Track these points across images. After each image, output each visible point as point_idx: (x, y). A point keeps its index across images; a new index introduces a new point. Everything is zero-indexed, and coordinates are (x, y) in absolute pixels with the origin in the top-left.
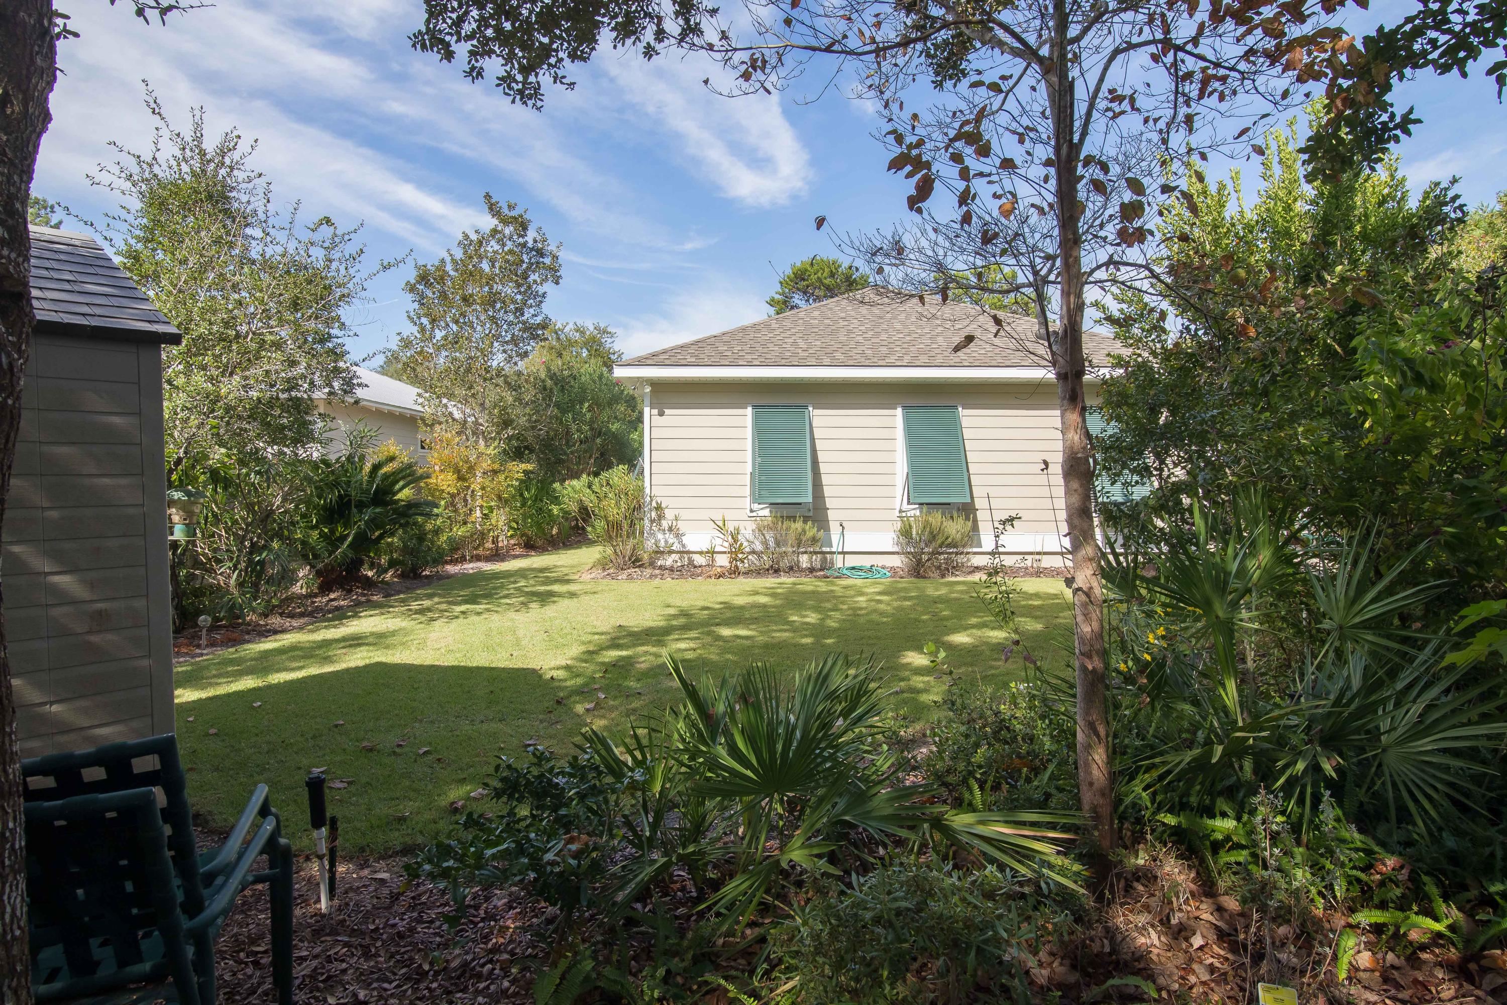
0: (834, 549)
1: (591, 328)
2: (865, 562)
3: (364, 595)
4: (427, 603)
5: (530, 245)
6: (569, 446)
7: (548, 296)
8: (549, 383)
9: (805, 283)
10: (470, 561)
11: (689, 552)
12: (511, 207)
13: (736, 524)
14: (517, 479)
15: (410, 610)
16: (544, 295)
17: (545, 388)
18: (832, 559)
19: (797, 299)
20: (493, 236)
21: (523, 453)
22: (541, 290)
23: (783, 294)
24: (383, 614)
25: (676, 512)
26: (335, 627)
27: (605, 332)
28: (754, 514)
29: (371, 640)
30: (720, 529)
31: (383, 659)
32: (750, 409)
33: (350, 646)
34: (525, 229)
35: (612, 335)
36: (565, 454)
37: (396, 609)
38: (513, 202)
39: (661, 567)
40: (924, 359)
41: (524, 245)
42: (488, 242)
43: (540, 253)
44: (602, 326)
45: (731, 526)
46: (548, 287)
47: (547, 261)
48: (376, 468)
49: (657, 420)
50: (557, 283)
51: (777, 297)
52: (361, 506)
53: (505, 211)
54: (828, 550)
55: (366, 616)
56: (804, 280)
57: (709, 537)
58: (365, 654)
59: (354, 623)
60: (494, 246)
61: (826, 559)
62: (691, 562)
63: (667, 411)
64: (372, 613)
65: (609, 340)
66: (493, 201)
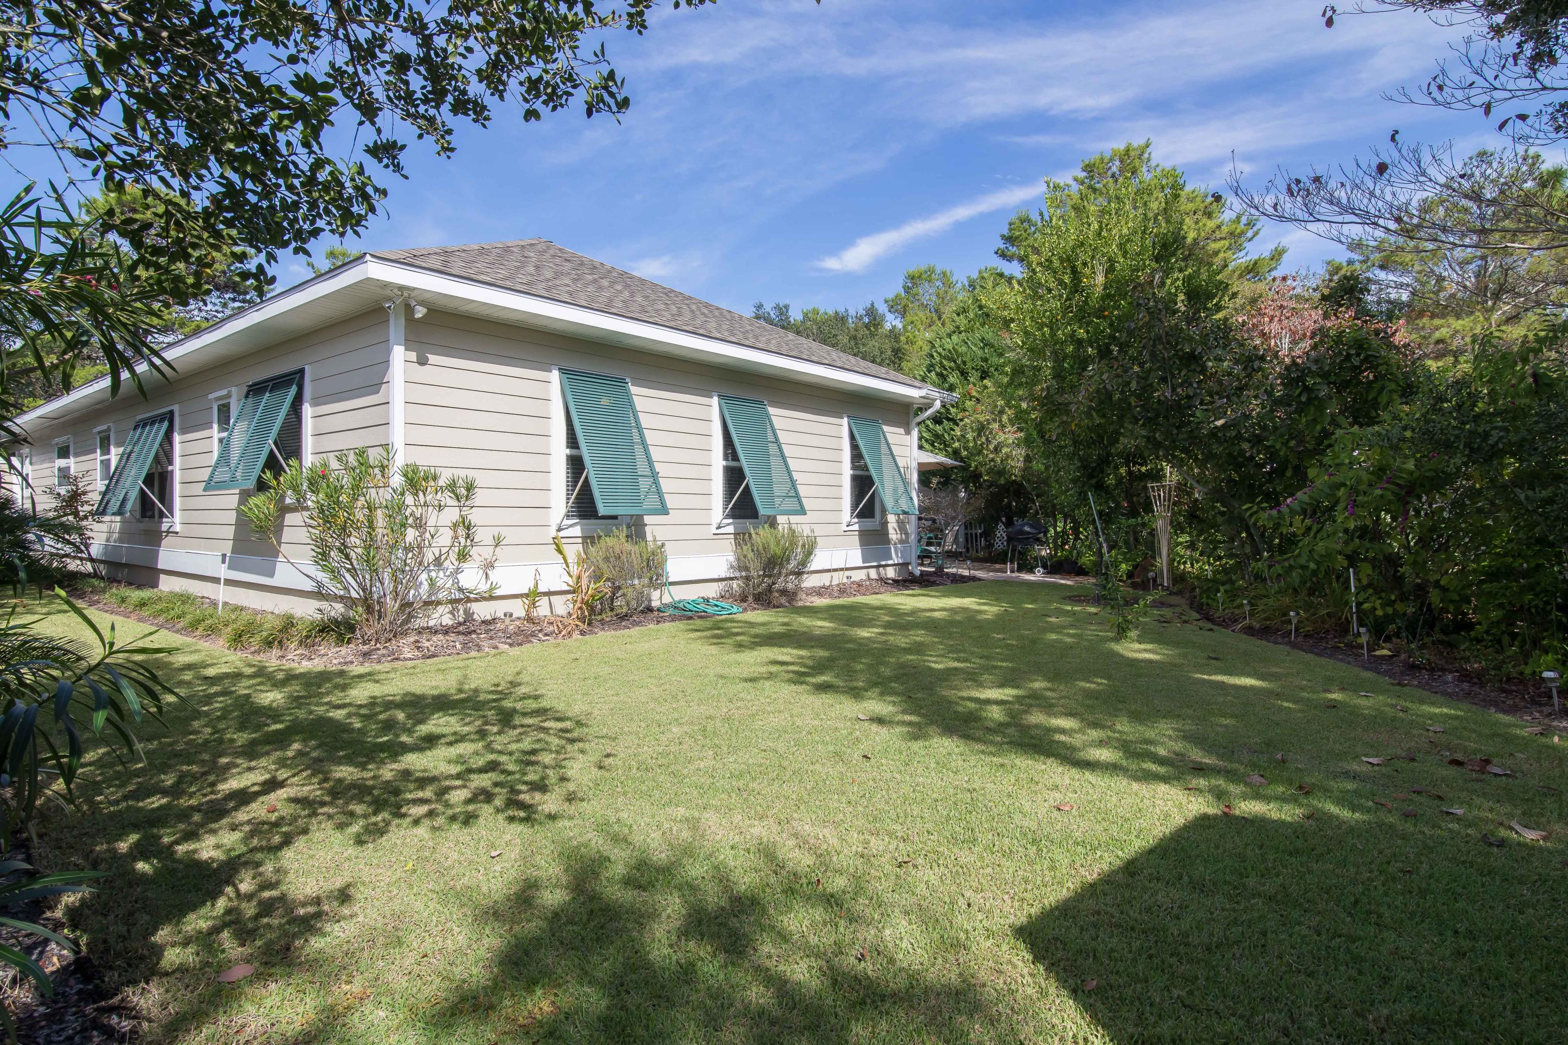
11: (466, 600)
28: (563, 534)
30: (562, 556)
32: (556, 373)
49: (415, 371)
62: (469, 617)
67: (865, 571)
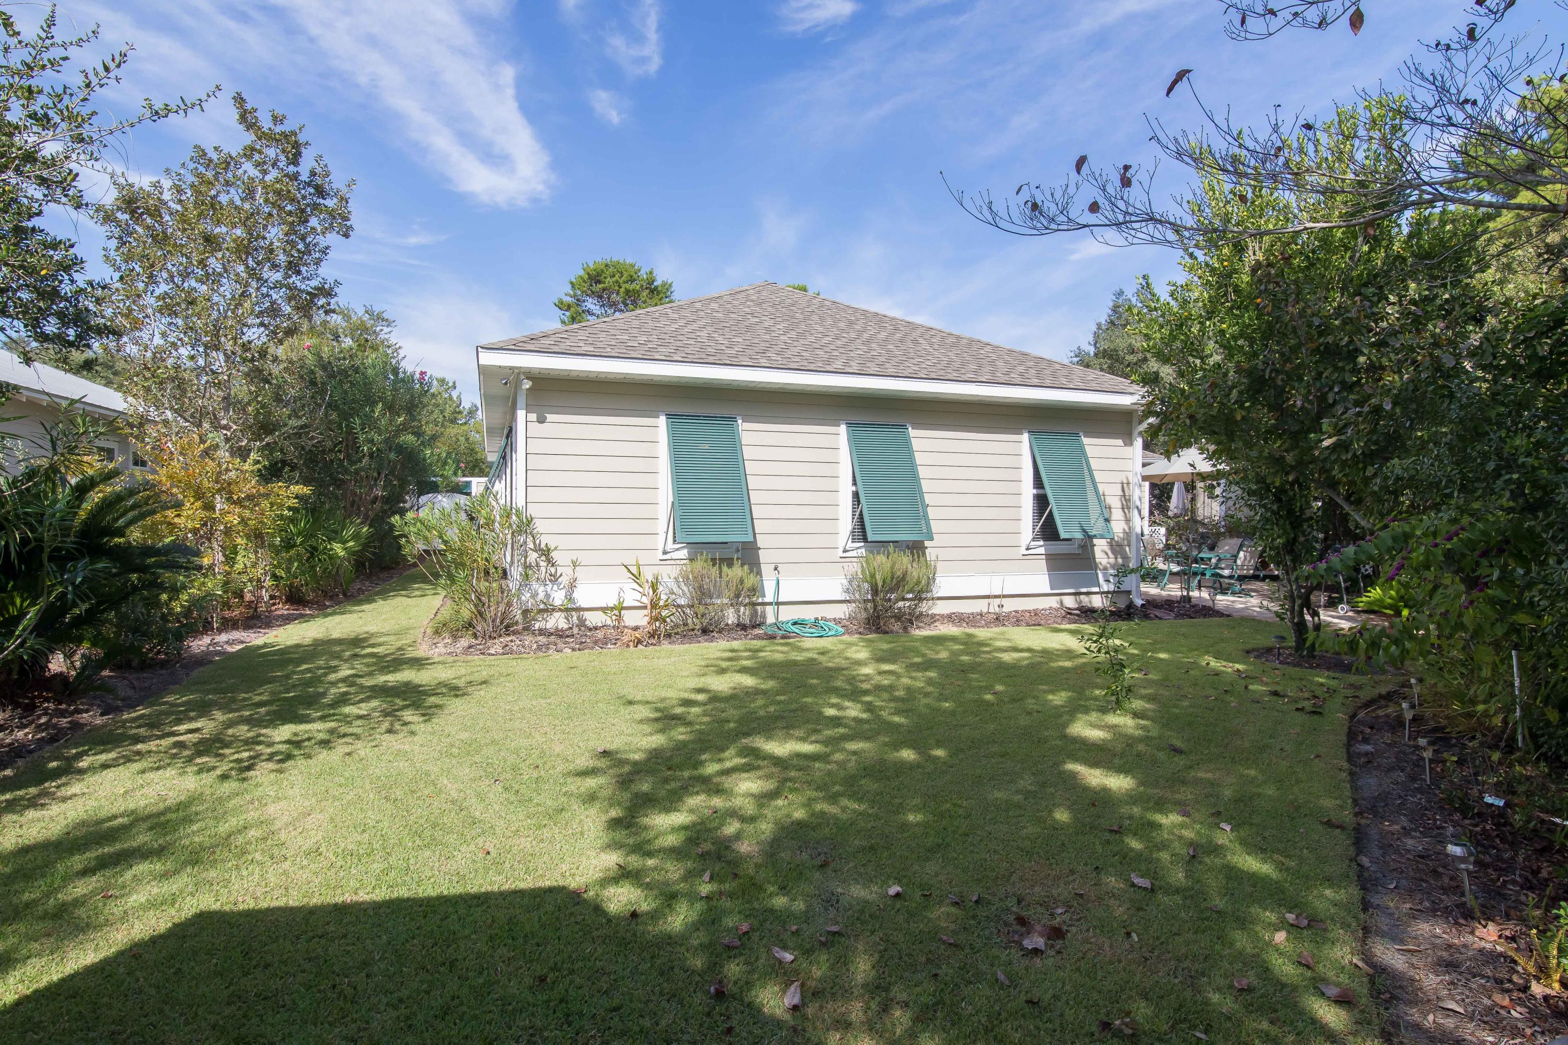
0: (767, 600)
1: (361, 312)
2: (807, 614)
3: (63, 714)
4: (206, 726)
5: (305, 177)
6: (353, 463)
7: (332, 254)
8: (320, 373)
9: (601, 286)
10: (220, 631)
11: (579, 609)
12: (277, 120)
13: (655, 570)
14: (290, 509)
15: (181, 745)
16: (325, 251)
17: (313, 383)
18: (764, 612)
19: (591, 304)
20: (249, 157)
21: (281, 470)
22: (323, 241)
23: (574, 296)
24: (128, 760)
25: (574, 555)
26: (33, 803)
27: (379, 318)
28: (668, 556)
29: (142, 838)
30: (636, 577)
31: (207, 902)
32: (663, 419)
33: (103, 864)
34: (298, 154)
35: (389, 323)
36: (346, 471)
37: (152, 745)
38: (279, 112)
39: (542, 632)
40: (874, 369)
41: (295, 177)
42: (238, 165)
43: (321, 192)
44: (377, 309)
45: (648, 574)
46: (332, 239)
47: (330, 203)
48: (82, 490)
49: (535, 429)
50: (346, 236)
51: (569, 300)
52: (62, 559)
53: (266, 123)
54: (760, 600)
55: (91, 769)
56: (599, 282)
57: (615, 589)
58: (156, 890)
59: (76, 788)
60: (249, 169)
61: (756, 611)
62: (582, 623)
63: (550, 417)
64: (103, 757)
65: (386, 330)
66: (249, 107)
67: (1058, 598)
